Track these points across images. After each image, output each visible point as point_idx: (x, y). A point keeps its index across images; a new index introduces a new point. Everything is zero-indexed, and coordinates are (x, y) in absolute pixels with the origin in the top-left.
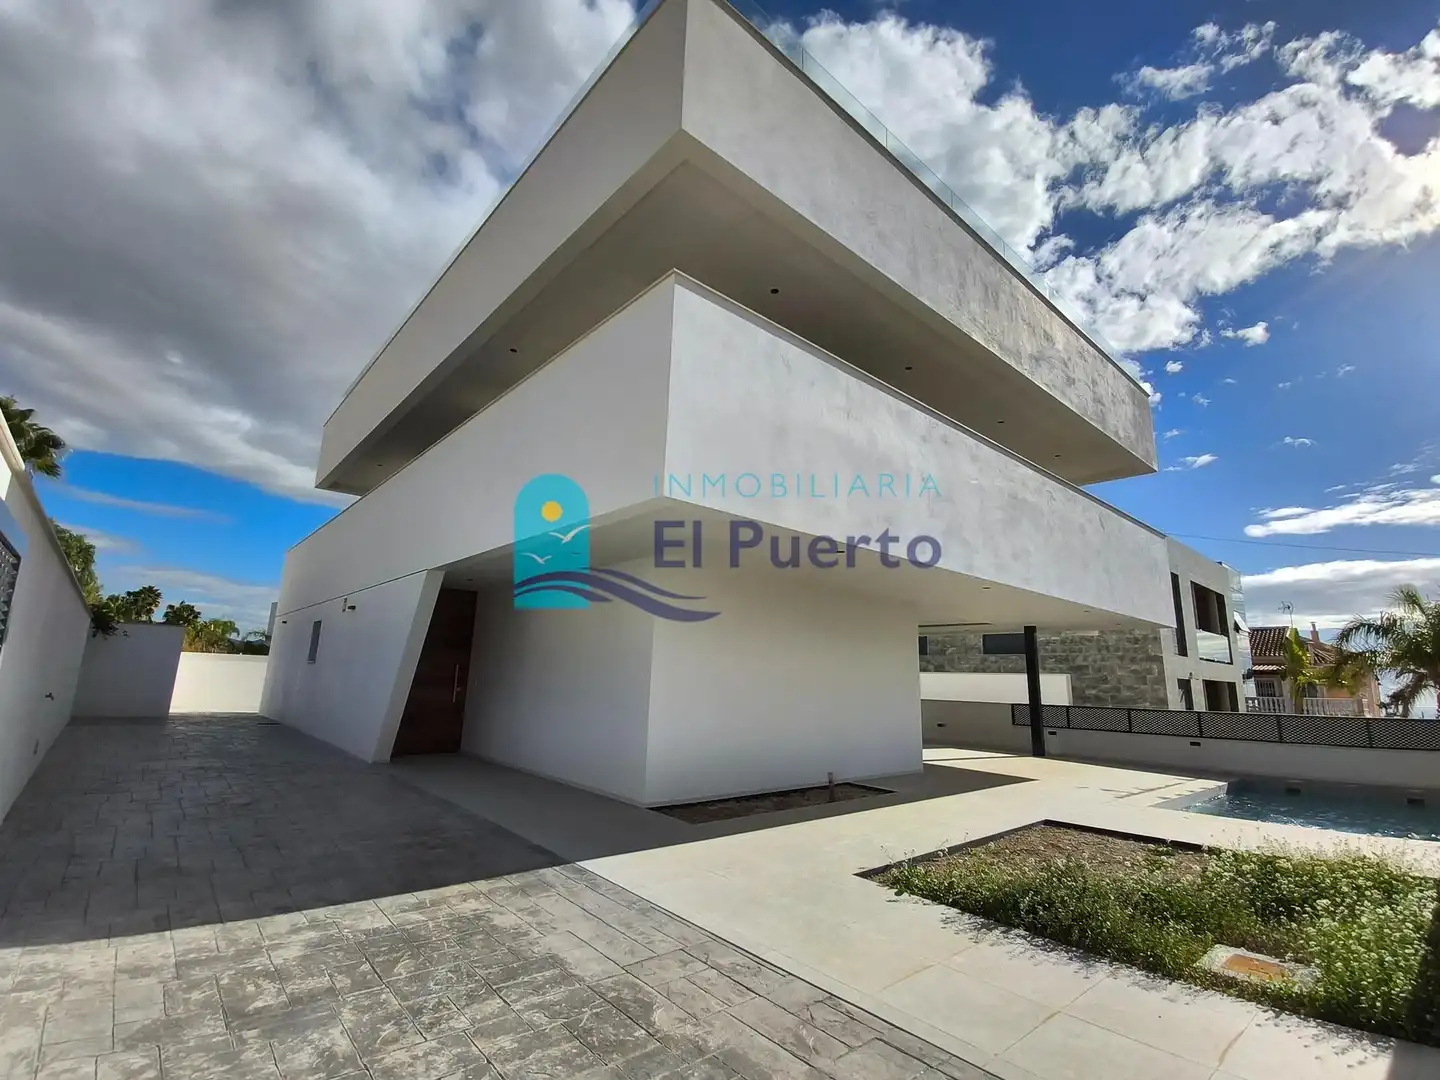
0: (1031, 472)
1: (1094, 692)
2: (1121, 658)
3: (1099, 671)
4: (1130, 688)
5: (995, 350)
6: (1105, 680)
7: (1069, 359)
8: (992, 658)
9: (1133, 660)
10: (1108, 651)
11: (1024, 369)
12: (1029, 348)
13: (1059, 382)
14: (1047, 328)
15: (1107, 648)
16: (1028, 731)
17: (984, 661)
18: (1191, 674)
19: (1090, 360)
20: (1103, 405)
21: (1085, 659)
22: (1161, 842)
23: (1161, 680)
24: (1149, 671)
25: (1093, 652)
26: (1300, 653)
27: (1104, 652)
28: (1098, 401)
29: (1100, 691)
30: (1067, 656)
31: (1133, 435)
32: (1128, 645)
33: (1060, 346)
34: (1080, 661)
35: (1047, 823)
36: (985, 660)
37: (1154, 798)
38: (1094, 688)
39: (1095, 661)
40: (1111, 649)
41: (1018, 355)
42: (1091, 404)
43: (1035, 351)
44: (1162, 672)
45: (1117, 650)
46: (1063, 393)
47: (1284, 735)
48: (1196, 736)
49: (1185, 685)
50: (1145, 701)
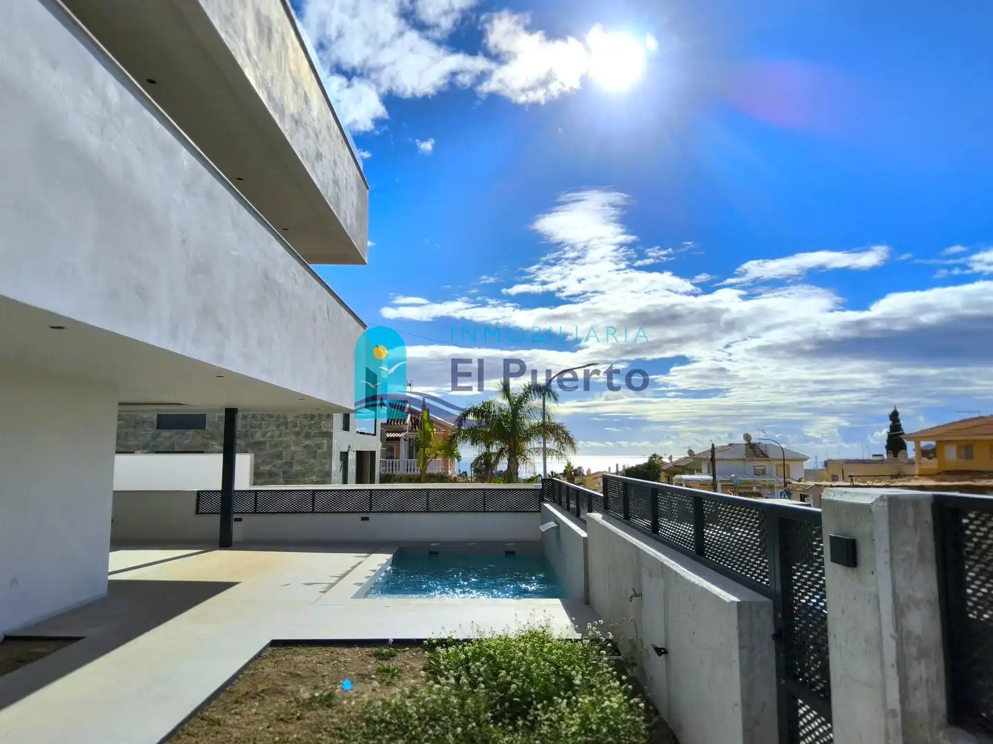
0: (281, 248)
1: (268, 468)
2: (297, 434)
3: (275, 446)
4: (302, 463)
5: (263, 97)
6: (279, 456)
7: (320, 132)
8: (166, 434)
9: (307, 436)
10: (287, 428)
11: (285, 127)
12: (291, 106)
13: (312, 153)
14: (307, 89)
15: (286, 424)
16: (217, 519)
17: (155, 437)
18: (349, 447)
19: (334, 137)
20: (339, 189)
21: (264, 435)
22: (383, 642)
23: (329, 454)
24: (319, 446)
25: (272, 427)
26: (430, 430)
27: (283, 428)
28: (336, 182)
29: (275, 466)
30: (247, 431)
31: (355, 226)
32: (305, 422)
33: (315, 114)
34: (258, 437)
35: (275, 643)
36: (158, 436)
37: (350, 586)
38: (268, 463)
39: (272, 437)
40: (289, 425)
41: (282, 112)
42: (331, 184)
43: (295, 111)
44: (330, 447)
45: (295, 426)
46: (313, 168)
47: (431, 505)
48: (367, 512)
49: (344, 456)
50: (313, 474)
